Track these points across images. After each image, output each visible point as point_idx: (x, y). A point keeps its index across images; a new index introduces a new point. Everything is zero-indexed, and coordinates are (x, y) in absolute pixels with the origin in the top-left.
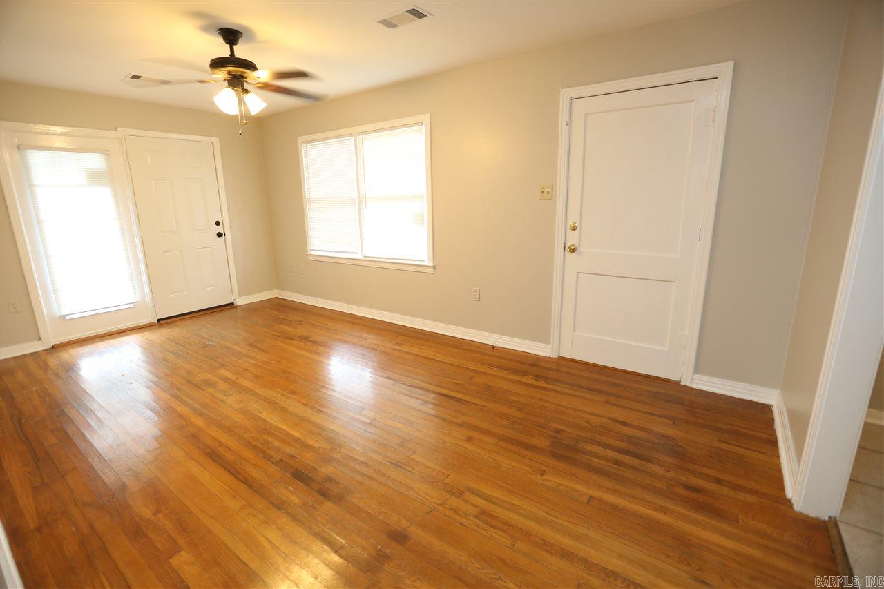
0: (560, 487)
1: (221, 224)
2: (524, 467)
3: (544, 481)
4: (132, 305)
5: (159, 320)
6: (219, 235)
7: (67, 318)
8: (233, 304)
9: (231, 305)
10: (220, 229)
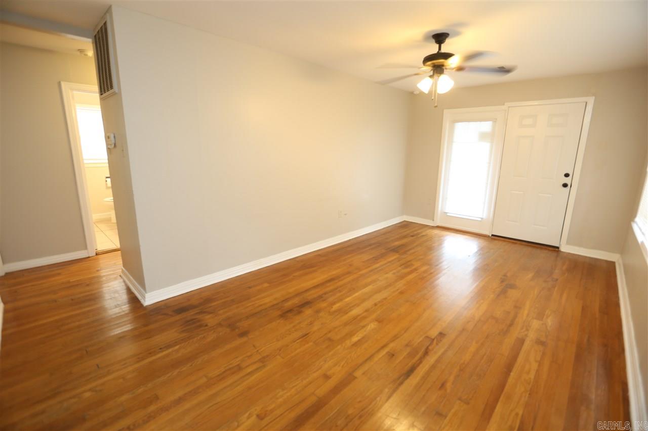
0: (236, 424)
1: (571, 176)
2: (273, 406)
3: (250, 414)
4: (480, 219)
5: (492, 235)
6: (565, 185)
7: (448, 214)
8: (558, 248)
9: (556, 249)
10: (567, 180)
